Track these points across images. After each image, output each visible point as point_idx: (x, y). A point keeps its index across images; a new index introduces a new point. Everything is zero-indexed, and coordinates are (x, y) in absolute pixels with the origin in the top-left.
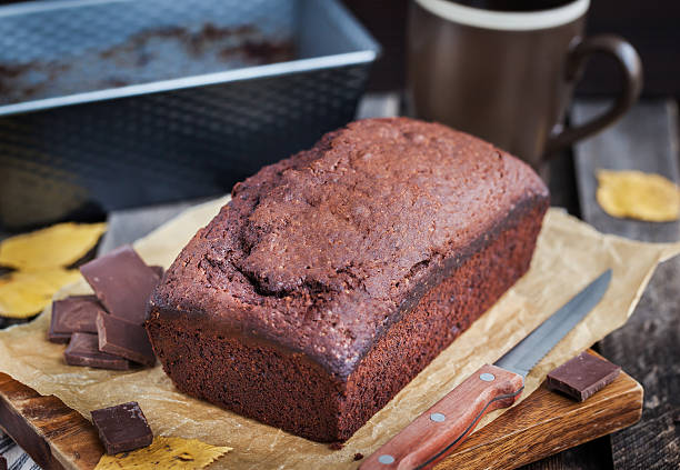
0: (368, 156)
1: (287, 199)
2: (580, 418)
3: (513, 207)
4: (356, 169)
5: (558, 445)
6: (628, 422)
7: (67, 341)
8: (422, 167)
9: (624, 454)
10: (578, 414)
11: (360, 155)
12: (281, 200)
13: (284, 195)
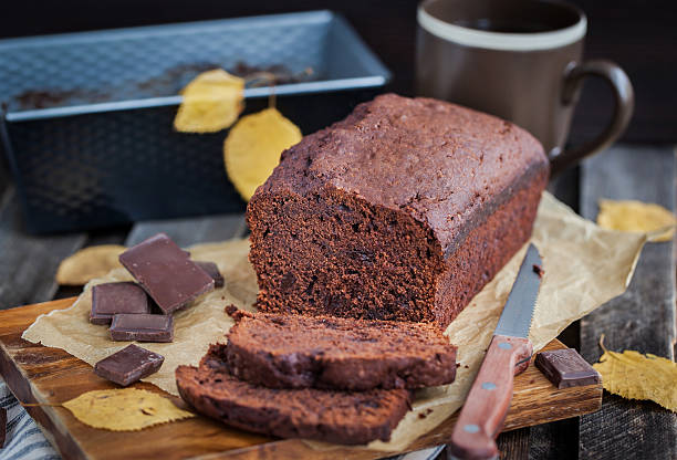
0: (404, 117)
1: (341, 152)
2: (536, 397)
3: (527, 167)
4: (397, 127)
5: (513, 422)
6: (587, 409)
7: (109, 323)
8: (452, 127)
9: (590, 426)
10: (532, 394)
11: (397, 117)
12: (335, 152)
13: (337, 149)
